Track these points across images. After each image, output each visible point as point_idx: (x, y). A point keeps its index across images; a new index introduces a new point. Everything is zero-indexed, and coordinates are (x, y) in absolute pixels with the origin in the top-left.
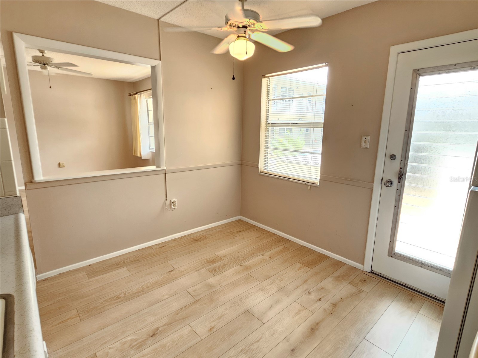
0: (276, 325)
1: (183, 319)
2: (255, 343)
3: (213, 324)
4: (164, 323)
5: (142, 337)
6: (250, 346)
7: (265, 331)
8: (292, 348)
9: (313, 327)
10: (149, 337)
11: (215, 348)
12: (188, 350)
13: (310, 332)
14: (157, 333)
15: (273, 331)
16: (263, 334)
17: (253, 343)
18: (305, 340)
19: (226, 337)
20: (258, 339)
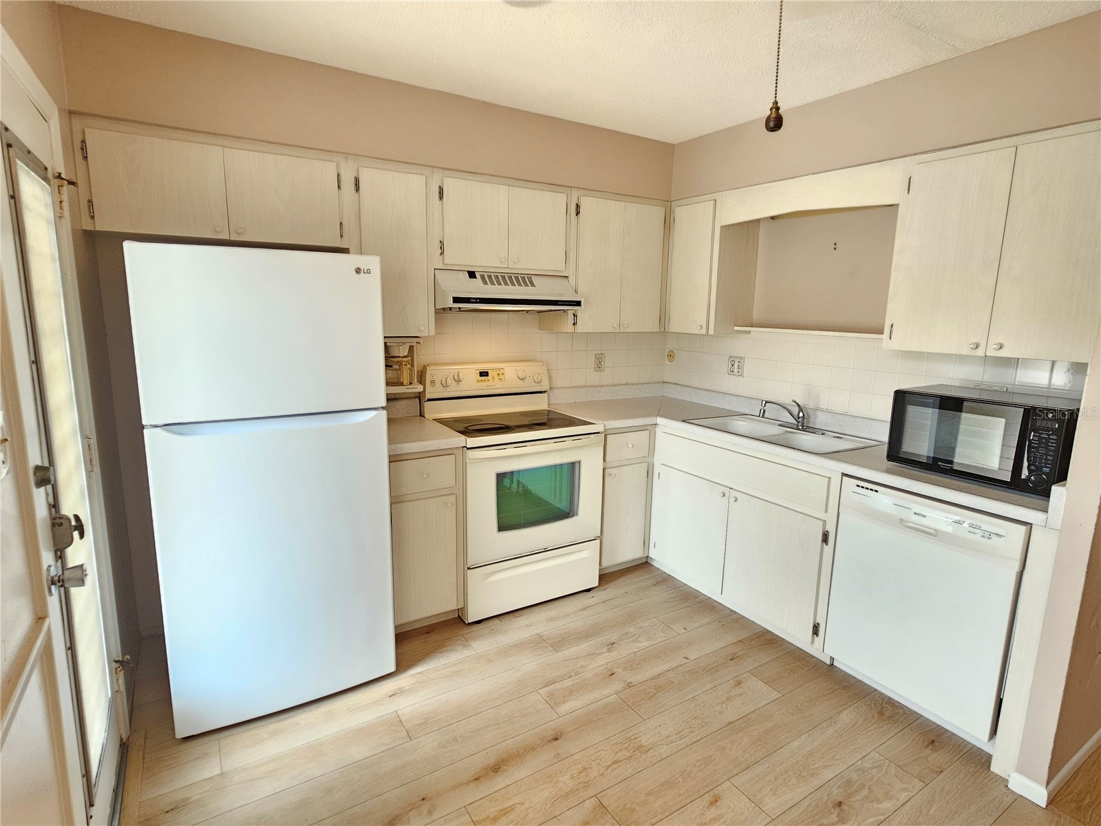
0: (569, 790)
2: (621, 761)
3: (713, 812)
6: (631, 756)
7: (596, 779)
8: (555, 743)
9: (492, 774)
11: (698, 761)
12: (747, 765)
13: (504, 765)
15: (579, 778)
16: (603, 774)
17: (625, 761)
18: (524, 751)
19: (680, 779)
20: (616, 766)
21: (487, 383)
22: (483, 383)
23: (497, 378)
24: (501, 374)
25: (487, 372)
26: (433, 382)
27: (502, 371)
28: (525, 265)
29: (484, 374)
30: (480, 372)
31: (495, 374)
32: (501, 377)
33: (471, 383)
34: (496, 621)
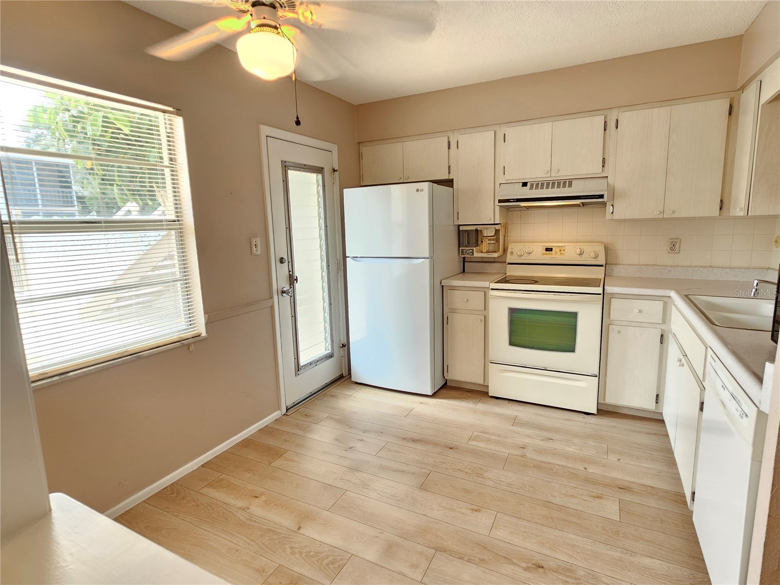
1: (485, 548)
3: (467, 512)
4: (512, 567)
5: (556, 580)
10: (547, 571)
14: (533, 564)
21: (550, 256)
22: (548, 256)
23: (559, 253)
24: (562, 250)
25: (552, 249)
26: (512, 253)
27: (563, 248)
28: (565, 173)
29: (549, 250)
30: (546, 248)
31: (558, 250)
32: (562, 252)
33: (538, 255)
34: (507, 402)
